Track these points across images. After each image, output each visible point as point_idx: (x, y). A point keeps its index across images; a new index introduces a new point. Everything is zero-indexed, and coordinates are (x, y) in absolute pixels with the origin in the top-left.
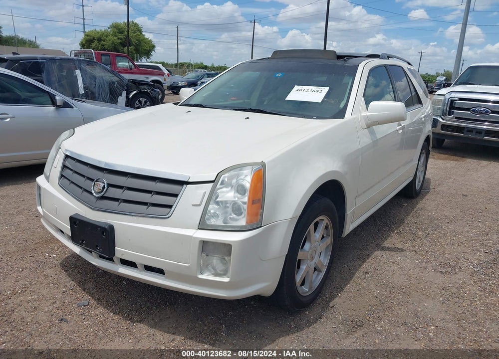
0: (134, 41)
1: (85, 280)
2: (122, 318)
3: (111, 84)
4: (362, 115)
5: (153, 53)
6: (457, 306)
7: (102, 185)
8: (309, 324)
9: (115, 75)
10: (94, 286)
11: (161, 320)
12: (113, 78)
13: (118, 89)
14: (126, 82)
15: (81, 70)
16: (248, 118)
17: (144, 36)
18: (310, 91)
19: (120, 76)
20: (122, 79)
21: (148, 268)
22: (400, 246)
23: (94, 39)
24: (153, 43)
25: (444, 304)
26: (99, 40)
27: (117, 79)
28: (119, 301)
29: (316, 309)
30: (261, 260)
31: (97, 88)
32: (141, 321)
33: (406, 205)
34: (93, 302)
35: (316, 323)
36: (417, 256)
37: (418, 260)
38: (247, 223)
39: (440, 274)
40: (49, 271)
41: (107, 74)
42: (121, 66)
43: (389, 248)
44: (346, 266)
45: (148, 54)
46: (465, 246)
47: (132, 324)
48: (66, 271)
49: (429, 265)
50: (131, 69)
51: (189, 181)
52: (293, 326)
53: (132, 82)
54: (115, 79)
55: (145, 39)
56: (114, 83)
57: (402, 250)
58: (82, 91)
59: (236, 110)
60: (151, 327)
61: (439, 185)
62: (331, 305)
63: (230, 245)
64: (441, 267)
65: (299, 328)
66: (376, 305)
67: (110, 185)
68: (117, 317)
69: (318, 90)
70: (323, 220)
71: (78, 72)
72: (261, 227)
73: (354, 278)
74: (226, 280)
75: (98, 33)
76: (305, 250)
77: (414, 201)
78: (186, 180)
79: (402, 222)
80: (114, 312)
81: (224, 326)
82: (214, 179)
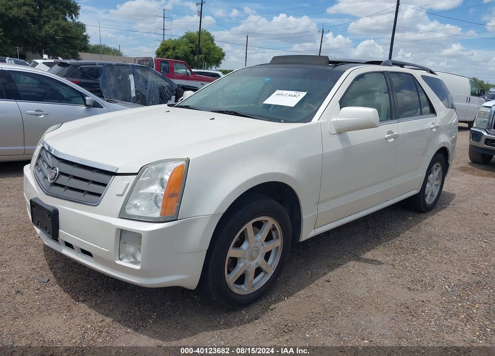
0: (204, 50)
1: (57, 260)
2: (69, 296)
3: (161, 89)
4: (332, 120)
5: (223, 61)
6: (406, 324)
7: (55, 172)
8: (242, 322)
9: (165, 80)
10: (61, 267)
11: (103, 302)
12: (163, 83)
13: (168, 93)
14: (175, 87)
15: (134, 75)
16: (214, 119)
17: (215, 45)
18: (288, 95)
19: (171, 81)
20: (172, 84)
21: (84, 252)
22: (380, 259)
23: (169, 48)
24: (223, 51)
25: (393, 320)
26: (174, 49)
27: (167, 84)
28: (76, 281)
29: (255, 309)
30: (177, 252)
31: (148, 92)
32: (85, 301)
33: (411, 218)
34: (53, 280)
35: (249, 322)
36: (392, 270)
37: (391, 274)
38: (161, 215)
39: (406, 290)
40: (31, 250)
41: (158, 79)
42: (180, 73)
43: (366, 260)
44: (310, 272)
45: (217, 62)
46: (454, 265)
47: (75, 302)
48: (45, 251)
49: (400, 281)
50: (188, 75)
51: (117, 172)
52: (221, 323)
53: (181, 87)
54: (165, 84)
55: (215, 47)
56: (164, 87)
57: (380, 263)
58: (133, 95)
59: (213, 111)
60: (90, 307)
61: (462, 201)
62: (271, 308)
63: (141, 234)
64: (412, 283)
65: (228, 325)
66: (319, 313)
67: (61, 173)
68: (66, 295)
69: (295, 94)
70: (268, 221)
71: (131, 77)
72: (177, 220)
73: (312, 286)
74: (138, 267)
75: (173, 41)
76: (242, 249)
77: (423, 215)
78: (115, 171)
79: (398, 235)
80: (66, 291)
81: (155, 314)
82: (137, 172)
